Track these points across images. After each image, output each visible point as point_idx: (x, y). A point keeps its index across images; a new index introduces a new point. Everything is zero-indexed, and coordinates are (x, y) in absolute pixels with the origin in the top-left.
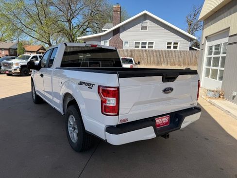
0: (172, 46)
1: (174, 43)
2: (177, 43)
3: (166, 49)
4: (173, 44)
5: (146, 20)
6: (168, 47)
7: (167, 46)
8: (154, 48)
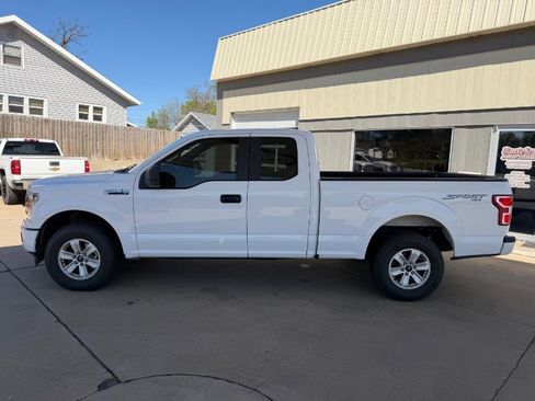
0: (91, 114)
1: (95, 108)
2: (101, 109)
3: (77, 119)
4: (91, 109)
5: (15, 40)
6: (81, 116)
7: (78, 112)
8: (45, 115)
